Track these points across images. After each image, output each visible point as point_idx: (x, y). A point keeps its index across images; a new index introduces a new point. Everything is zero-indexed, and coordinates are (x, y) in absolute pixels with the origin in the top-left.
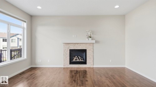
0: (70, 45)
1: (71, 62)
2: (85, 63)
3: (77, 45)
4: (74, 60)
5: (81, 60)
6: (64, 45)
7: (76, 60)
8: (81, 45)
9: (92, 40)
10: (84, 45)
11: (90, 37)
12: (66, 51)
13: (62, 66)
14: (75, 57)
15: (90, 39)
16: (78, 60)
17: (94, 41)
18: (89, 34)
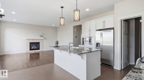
0: (30, 40)
1: (31, 49)
2: (39, 49)
4: (32, 48)
6: (26, 40)
8: (37, 40)
11: (42, 36)
12: (27, 43)
13: (25, 52)
15: (42, 37)
16: (35, 48)
17: (43, 38)
18: (41, 34)
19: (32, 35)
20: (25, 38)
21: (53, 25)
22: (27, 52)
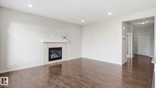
0: (49, 44)
1: (50, 60)
2: (60, 58)
3: (55, 44)
4: (52, 57)
5: (57, 57)
6: (44, 45)
7: (53, 57)
8: (58, 44)
9: (67, 40)
10: (60, 43)
11: (65, 38)
12: (45, 50)
13: (42, 64)
14: (52, 54)
15: (65, 39)
16: (55, 57)
17: (67, 41)
18: (64, 35)
19: (52, 36)
20: (42, 41)
21: (83, 21)
22: (45, 64)
